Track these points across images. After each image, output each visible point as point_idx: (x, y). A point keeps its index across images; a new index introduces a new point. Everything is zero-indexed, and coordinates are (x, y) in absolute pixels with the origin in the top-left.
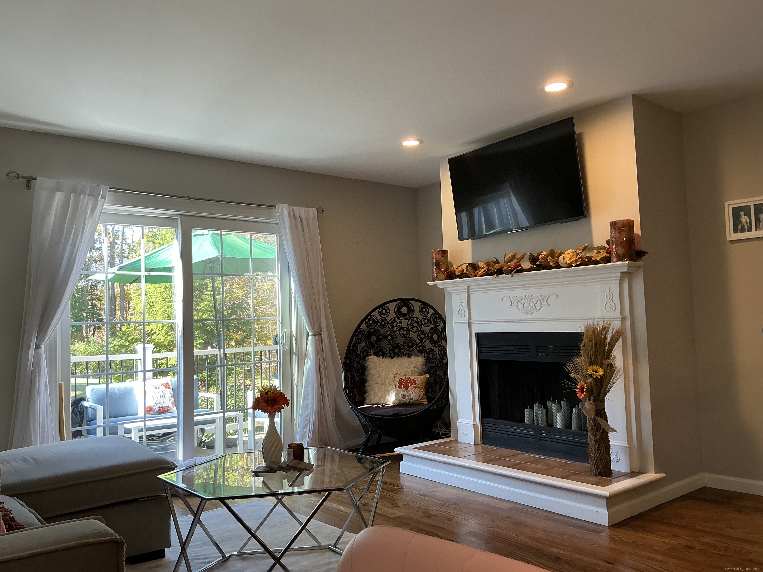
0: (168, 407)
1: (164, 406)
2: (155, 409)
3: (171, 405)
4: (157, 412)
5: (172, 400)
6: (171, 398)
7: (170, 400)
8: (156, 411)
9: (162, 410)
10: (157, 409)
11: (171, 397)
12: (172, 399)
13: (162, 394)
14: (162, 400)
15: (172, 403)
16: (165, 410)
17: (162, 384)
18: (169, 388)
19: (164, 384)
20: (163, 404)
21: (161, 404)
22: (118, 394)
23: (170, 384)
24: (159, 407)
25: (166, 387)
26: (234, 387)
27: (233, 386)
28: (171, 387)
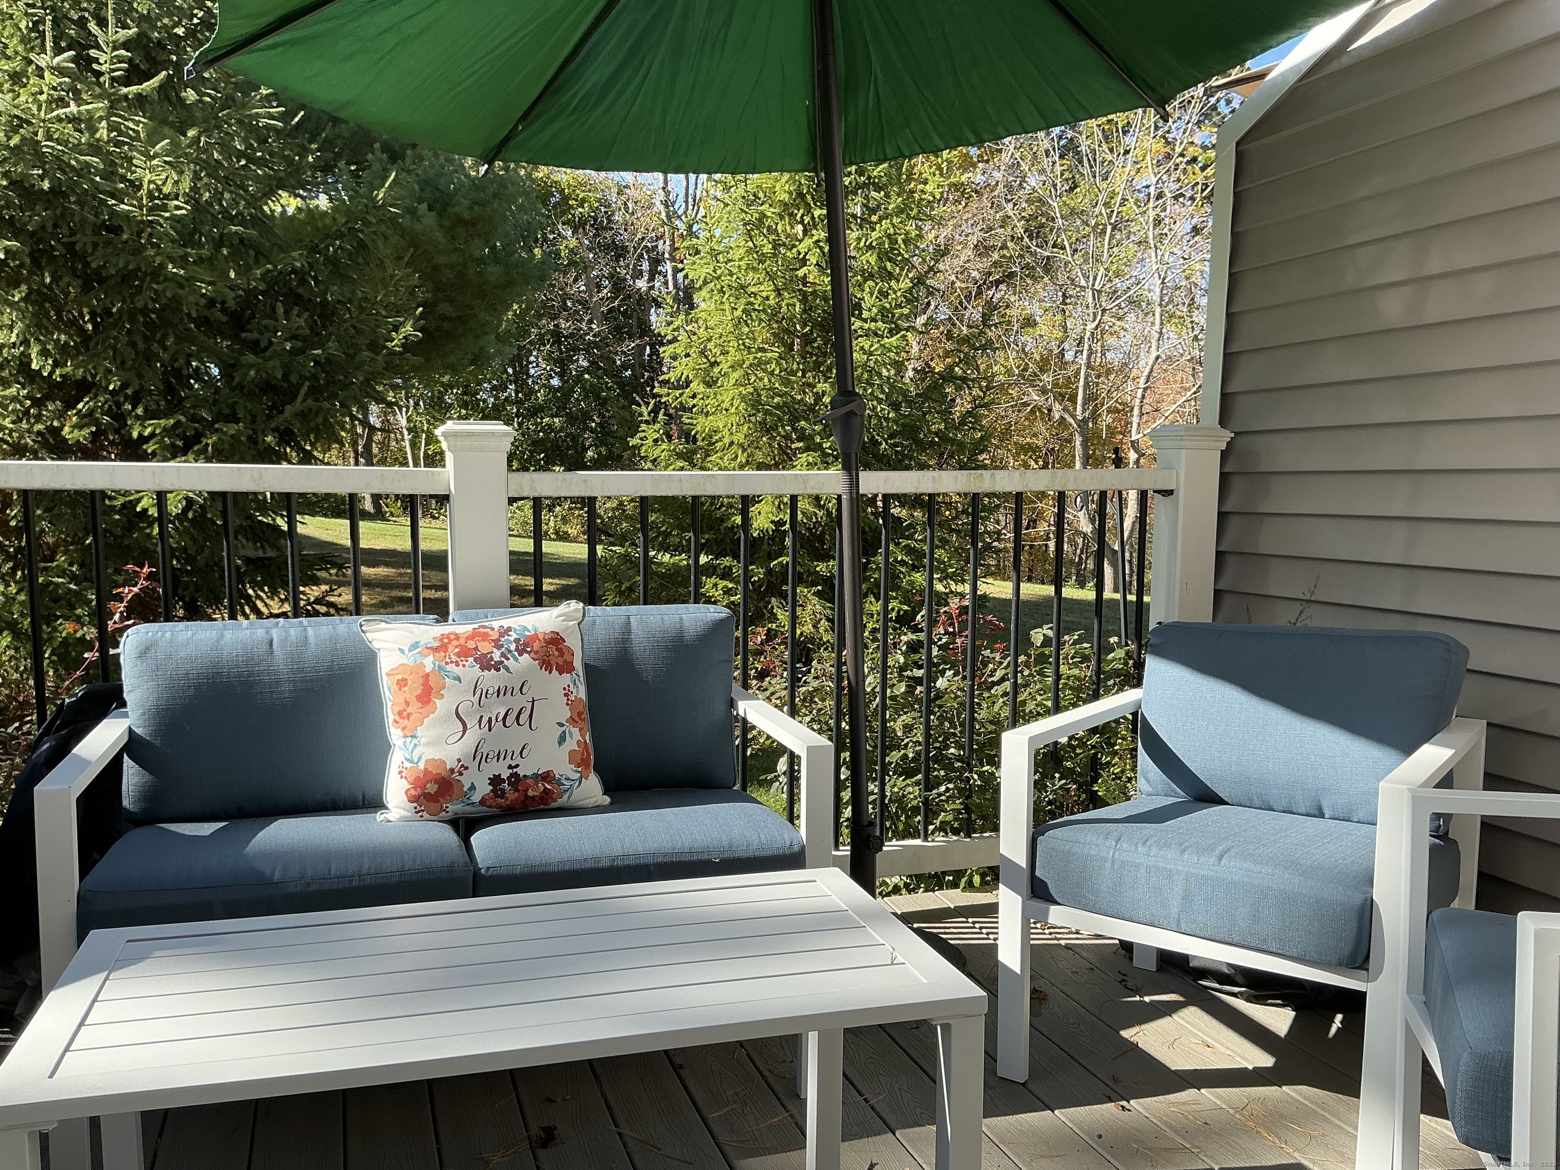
0: (547, 777)
1: (521, 772)
2: (473, 787)
3: (564, 768)
4: (483, 802)
5: (576, 737)
6: (569, 728)
7: (562, 739)
8: (476, 797)
9: (511, 795)
10: (484, 789)
11: (572, 720)
12: (576, 731)
13: (519, 702)
14: (515, 737)
15: (571, 753)
16: (531, 793)
17: (526, 645)
18: (566, 668)
19: (536, 646)
20: (517, 760)
21: (508, 761)
22: (286, 687)
23: (573, 642)
24: (496, 781)
25: (546, 664)
26: (924, 651)
27: (919, 643)
28: (578, 663)
